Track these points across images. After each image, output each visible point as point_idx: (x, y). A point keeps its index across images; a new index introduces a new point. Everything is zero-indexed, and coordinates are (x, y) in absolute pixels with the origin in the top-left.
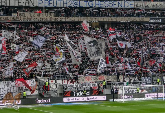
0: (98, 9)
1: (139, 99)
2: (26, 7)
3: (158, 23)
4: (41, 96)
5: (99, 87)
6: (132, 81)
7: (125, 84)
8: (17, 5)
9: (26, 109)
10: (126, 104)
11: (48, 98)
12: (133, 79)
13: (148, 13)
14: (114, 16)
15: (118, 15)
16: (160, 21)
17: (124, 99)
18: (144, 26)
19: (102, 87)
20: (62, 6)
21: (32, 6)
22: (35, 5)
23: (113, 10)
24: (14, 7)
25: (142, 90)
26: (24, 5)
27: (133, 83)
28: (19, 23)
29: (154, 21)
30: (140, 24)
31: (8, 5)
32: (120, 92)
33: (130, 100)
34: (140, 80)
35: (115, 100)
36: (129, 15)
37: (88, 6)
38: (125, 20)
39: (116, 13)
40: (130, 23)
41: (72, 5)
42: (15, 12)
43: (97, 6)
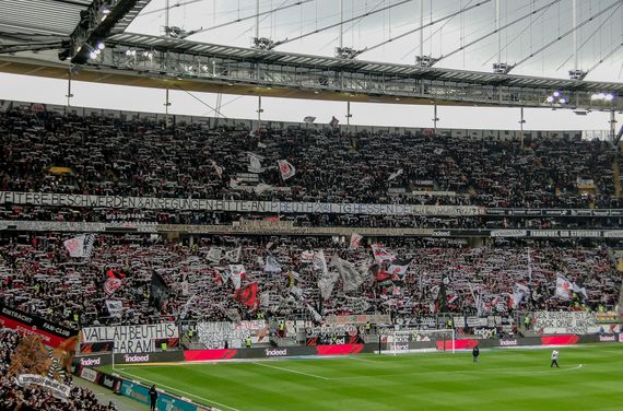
0: (358, 215)
1: (418, 350)
2: (253, 213)
3: (446, 237)
4: (273, 345)
5: (359, 332)
6: (407, 323)
7: (397, 327)
8: (239, 210)
9: (250, 363)
10: (399, 358)
11: (282, 348)
12: (408, 321)
13: (429, 221)
14: (381, 226)
15: (386, 225)
16: (448, 234)
17: (394, 351)
18: (426, 241)
19: (362, 332)
20: (305, 211)
21: (261, 210)
22: (266, 210)
23: (380, 217)
24: (236, 212)
25: (422, 337)
26: (250, 210)
27: (409, 326)
28: (242, 236)
29: (440, 234)
30: (418, 238)
31: (227, 209)
32: (390, 339)
33: (404, 351)
34: (419, 322)
35: (382, 352)
36: (402, 226)
37: (343, 212)
38: (398, 232)
39: (384, 222)
40: (404, 237)
41: (319, 210)
42: (237, 219)
43: (357, 212)
